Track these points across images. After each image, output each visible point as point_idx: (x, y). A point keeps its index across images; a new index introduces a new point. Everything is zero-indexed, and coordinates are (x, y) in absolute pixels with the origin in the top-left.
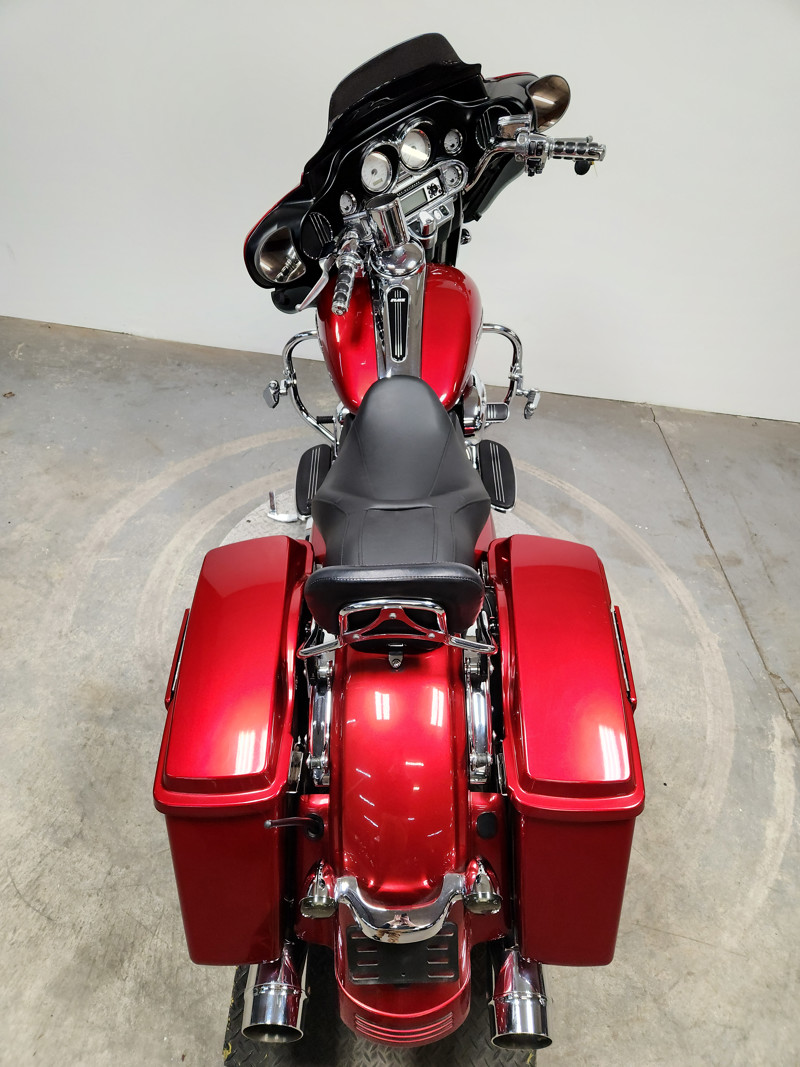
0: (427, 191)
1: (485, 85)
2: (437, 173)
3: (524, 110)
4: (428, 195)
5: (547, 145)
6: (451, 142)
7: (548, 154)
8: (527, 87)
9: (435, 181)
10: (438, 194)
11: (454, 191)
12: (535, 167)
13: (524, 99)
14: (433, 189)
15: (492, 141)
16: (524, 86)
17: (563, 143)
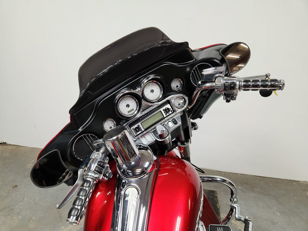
0: (163, 112)
1: (193, 53)
2: (169, 102)
3: (220, 64)
4: (164, 114)
5: (238, 83)
6: (176, 84)
7: (239, 88)
8: (220, 51)
9: (168, 106)
10: (170, 112)
11: (180, 110)
12: (230, 97)
13: (219, 57)
14: (167, 110)
15: (200, 83)
16: (218, 50)
17: (249, 81)
